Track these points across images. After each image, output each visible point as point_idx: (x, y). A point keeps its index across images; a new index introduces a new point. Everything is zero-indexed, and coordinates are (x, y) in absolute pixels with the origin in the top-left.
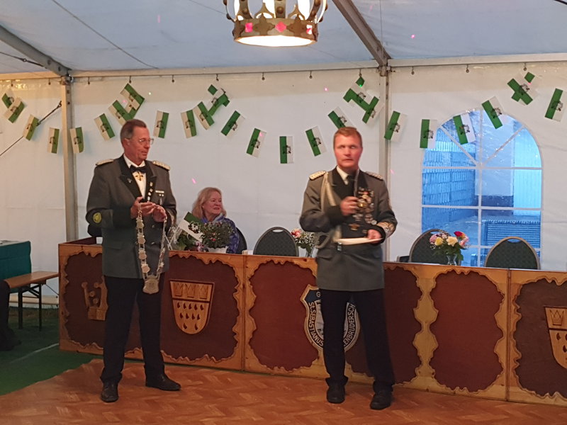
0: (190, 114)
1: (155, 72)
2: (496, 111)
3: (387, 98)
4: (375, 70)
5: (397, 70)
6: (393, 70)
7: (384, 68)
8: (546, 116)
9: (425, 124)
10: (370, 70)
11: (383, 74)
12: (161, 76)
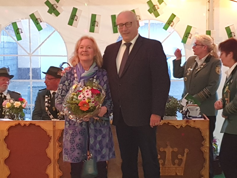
2: (38, 20)
8: (69, 24)
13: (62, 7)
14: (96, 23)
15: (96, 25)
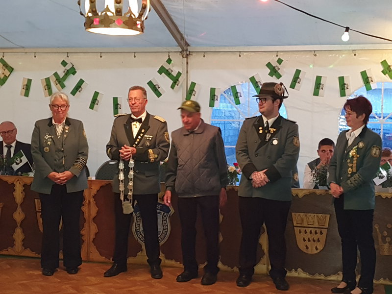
0: (48, 80)
1: (22, 50)
2: (258, 83)
3: (187, 73)
4: (179, 53)
5: (194, 54)
6: (191, 54)
7: (185, 52)
8: (291, 87)
9: (213, 91)
10: (176, 54)
11: (184, 56)
12: (26, 52)
13: (284, 70)
14: (321, 86)
15: (321, 88)
